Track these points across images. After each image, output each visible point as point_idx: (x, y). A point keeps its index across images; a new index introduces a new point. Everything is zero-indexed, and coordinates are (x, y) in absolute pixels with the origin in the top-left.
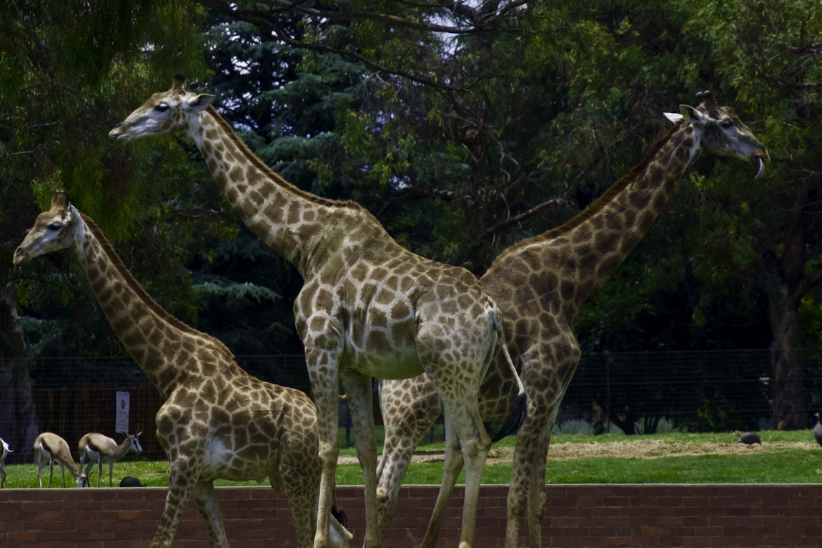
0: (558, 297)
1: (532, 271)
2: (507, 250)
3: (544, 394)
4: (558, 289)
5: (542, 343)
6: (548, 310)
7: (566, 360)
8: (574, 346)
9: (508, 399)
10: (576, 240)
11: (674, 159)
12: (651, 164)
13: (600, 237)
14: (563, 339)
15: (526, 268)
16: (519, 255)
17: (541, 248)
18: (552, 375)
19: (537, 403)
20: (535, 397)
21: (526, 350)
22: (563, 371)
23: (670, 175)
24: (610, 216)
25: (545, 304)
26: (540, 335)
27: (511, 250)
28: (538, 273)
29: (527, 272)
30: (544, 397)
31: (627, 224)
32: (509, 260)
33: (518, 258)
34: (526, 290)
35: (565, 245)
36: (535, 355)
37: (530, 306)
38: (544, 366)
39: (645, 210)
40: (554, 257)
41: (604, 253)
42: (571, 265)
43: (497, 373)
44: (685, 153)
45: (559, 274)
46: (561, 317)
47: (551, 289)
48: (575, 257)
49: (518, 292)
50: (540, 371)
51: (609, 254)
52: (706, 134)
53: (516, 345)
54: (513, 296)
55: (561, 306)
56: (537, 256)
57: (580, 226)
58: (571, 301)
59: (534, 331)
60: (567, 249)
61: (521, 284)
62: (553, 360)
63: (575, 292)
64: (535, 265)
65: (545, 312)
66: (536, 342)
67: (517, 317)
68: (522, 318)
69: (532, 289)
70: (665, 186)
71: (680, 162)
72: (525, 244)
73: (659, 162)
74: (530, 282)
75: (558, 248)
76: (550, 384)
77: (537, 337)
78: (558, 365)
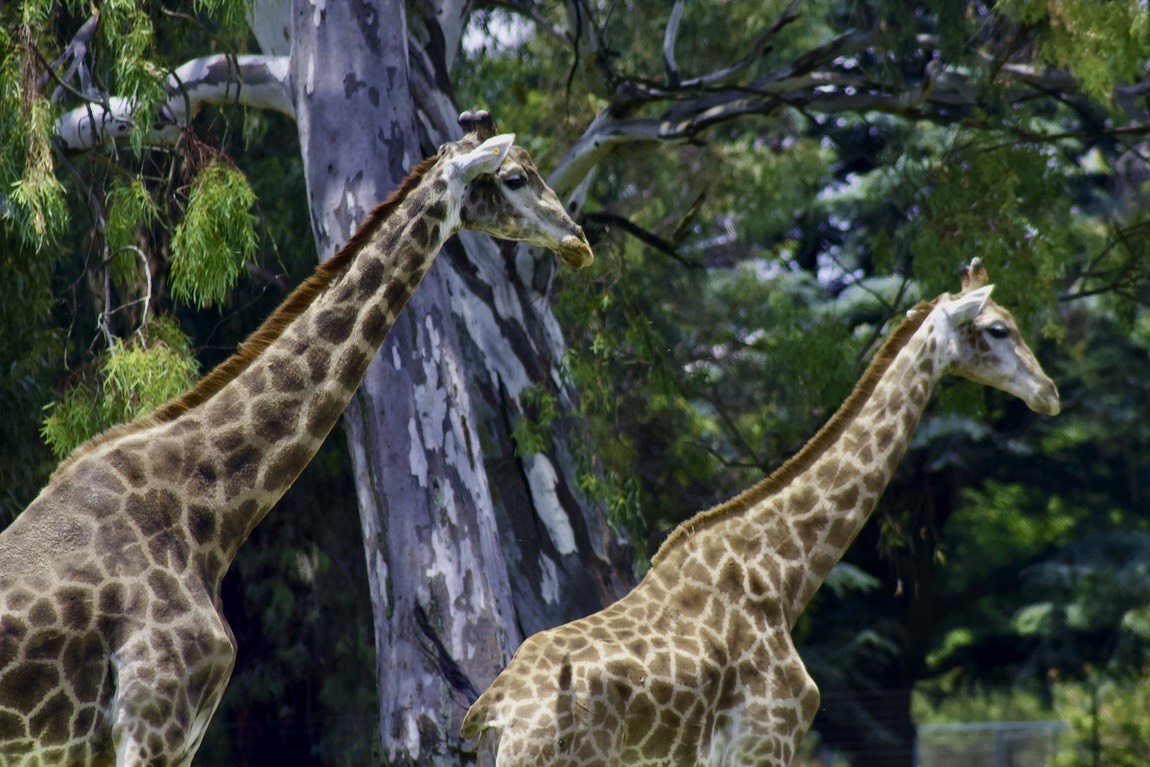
0: (184, 538)
1: (130, 489)
2: (79, 449)
3: (162, 732)
4: (183, 522)
5: (153, 629)
6: (163, 562)
7: (204, 661)
8: (219, 632)
9: (88, 744)
10: (216, 422)
11: (406, 243)
12: (362, 252)
13: (262, 411)
14: (197, 620)
15: (119, 483)
16: (103, 458)
17: (148, 441)
18: (177, 692)
19: (148, 751)
20: (146, 738)
21: (122, 644)
22: (200, 686)
23: (397, 272)
24: (278, 366)
25: (158, 552)
26: (149, 611)
27: (89, 449)
28: (143, 492)
29: (122, 490)
30: (163, 738)
31: (313, 377)
32: (83, 469)
33: (102, 464)
34: (120, 525)
35: (192, 434)
36: (141, 652)
37: (128, 557)
38: (161, 675)
39: (347, 345)
40: (172, 461)
41: (273, 441)
42: (208, 474)
43: (62, 692)
44: (430, 230)
45: (185, 493)
46: (191, 577)
47: (169, 524)
48: (214, 456)
49: (104, 529)
50: (154, 686)
51: (284, 444)
52: (473, 197)
53: (100, 633)
54: (93, 539)
55: (191, 556)
56: (139, 458)
57: (221, 392)
58: (213, 546)
59: (137, 605)
60: (196, 442)
61: (110, 513)
62: (177, 662)
63: (218, 529)
64: (136, 477)
65: (159, 567)
66: (141, 626)
67: (100, 579)
68: (113, 580)
69: (131, 523)
70: (386, 295)
71: (418, 249)
72: (116, 436)
73: (377, 247)
74: (128, 510)
75: (180, 441)
76: (174, 711)
77: (144, 617)
78: (189, 672)
